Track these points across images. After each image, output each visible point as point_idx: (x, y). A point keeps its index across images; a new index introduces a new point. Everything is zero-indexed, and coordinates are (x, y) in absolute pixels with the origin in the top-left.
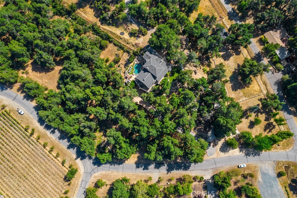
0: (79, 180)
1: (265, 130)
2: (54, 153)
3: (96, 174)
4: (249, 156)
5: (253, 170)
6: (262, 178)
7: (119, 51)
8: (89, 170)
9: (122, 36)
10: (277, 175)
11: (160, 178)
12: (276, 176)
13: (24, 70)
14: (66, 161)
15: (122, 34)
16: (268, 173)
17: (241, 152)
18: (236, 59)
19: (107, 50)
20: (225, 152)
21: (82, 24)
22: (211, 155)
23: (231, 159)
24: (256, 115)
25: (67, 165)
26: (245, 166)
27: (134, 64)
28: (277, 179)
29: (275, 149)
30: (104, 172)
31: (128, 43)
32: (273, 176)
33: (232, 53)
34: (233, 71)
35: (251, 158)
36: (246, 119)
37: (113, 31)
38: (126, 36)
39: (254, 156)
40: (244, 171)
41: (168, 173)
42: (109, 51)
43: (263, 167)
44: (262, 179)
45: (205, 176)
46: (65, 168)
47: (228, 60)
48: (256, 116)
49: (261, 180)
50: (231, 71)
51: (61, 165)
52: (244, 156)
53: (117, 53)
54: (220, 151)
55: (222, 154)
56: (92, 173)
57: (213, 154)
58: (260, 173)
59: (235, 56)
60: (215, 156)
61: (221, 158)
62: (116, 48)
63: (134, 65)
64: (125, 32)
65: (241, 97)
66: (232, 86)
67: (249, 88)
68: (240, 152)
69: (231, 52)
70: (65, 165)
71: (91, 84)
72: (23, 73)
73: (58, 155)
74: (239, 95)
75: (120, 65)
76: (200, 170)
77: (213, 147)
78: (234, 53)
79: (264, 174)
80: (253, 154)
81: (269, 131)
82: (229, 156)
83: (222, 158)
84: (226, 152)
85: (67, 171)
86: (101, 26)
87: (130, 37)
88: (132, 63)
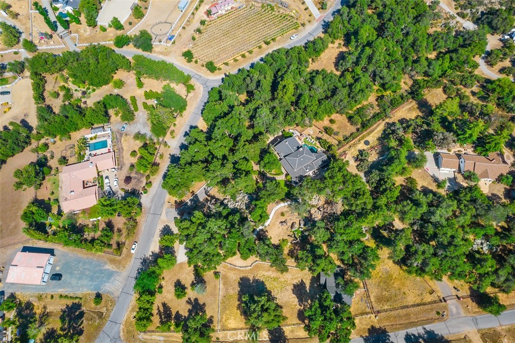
0: (203, 74)
1: (164, 305)
2: (239, 58)
3: (202, 89)
4: (142, 263)
5: (122, 262)
6: (108, 270)
7: (342, 137)
8: (208, 84)
9: (363, 141)
10: (100, 294)
11: (169, 147)
12: (100, 292)
13: (343, 45)
14: (227, 66)
15: (367, 143)
16: (109, 282)
17: (151, 254)
18: (292, 308)
19: (349, 124)
20: (162, 231)
21: (392, 102)
22: (167, 213)
23: (150, 236)
24: (191, 301)
25: (223, 67)
26: (133, 252)
27: (318, 147)
28: (95, 292)
29: (133, 308)
30: (201, 96)
31: (350, 147)
32: (102, 287)
33: (304, 305)
34: (273, 292)
35: (138, 265)
36: (192, 282)
37: (373, 133)
38: (361, 146)
39: (138, 270)
40: (127, 249)
41: (170, 155)
42: (345, 126)
43: (119, 278)
44: (106, 270)
45: (146, 197)
46: (221, 64)
47: (293, 290)
48: (189, 299)
49: (106, 268)
50: (273, 289)
51: (225, 62)
52: (145, 256)
53: (341, 133)
54: (167, 225)
55: (160, 227)
56: (205, 86)
57: (167, 216)
58: (114, 270)
59: (298, 307)
60: (163, 217)
61: (157, 223)
62: (348, 134)
63: (316, 147)
64: (369, 146)
65: (227, 289)
66: (249, 280)
67: (235, 309)
68: (152, 252)
69: (306, 303)
70: (223, 65)
71: (301, 91)
72: (340, 44)
73: (236, 60)
74: (230, 286)
75: (322, 133)
76: (156, 194)
77: (175, 218)
78: (304, 307)
79: (110, 274)
80: (142, 269)
81: (159, 311)
82: (153, 236)
83: (156, 225)
84: (161, 233)
85: (217, 66)
86: (384, 122)
87: (360, 151)
88: (319, 146)
